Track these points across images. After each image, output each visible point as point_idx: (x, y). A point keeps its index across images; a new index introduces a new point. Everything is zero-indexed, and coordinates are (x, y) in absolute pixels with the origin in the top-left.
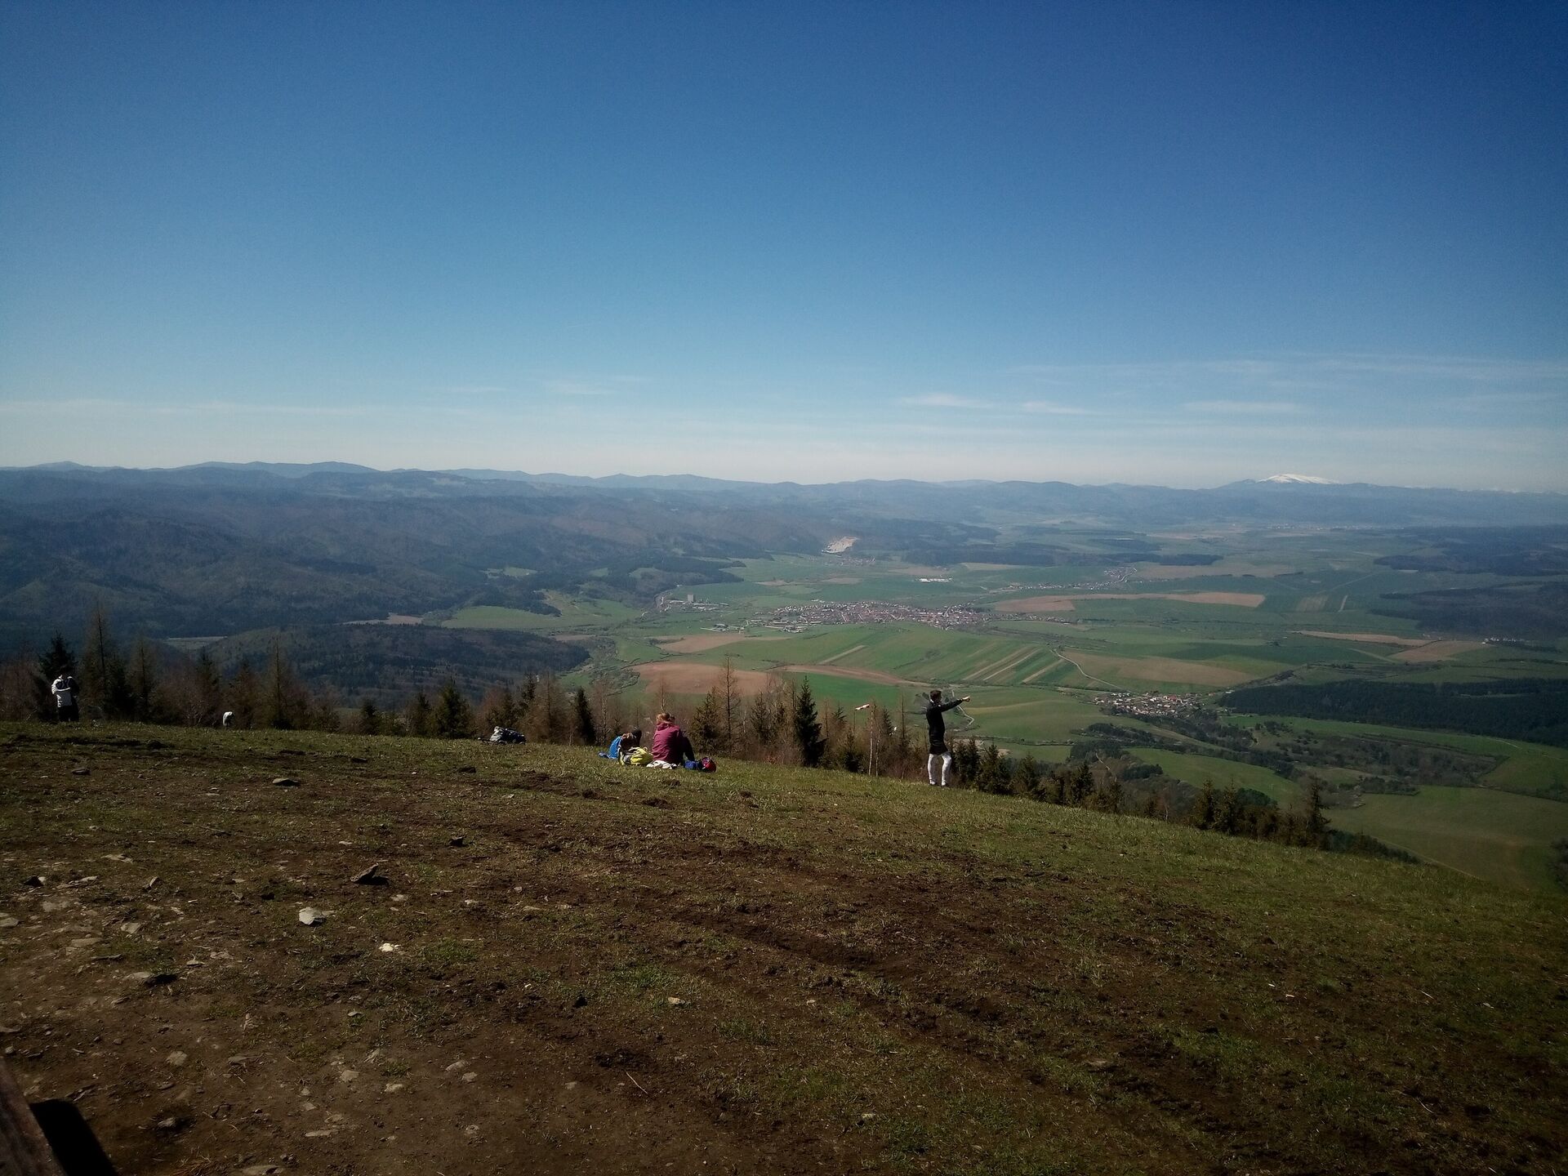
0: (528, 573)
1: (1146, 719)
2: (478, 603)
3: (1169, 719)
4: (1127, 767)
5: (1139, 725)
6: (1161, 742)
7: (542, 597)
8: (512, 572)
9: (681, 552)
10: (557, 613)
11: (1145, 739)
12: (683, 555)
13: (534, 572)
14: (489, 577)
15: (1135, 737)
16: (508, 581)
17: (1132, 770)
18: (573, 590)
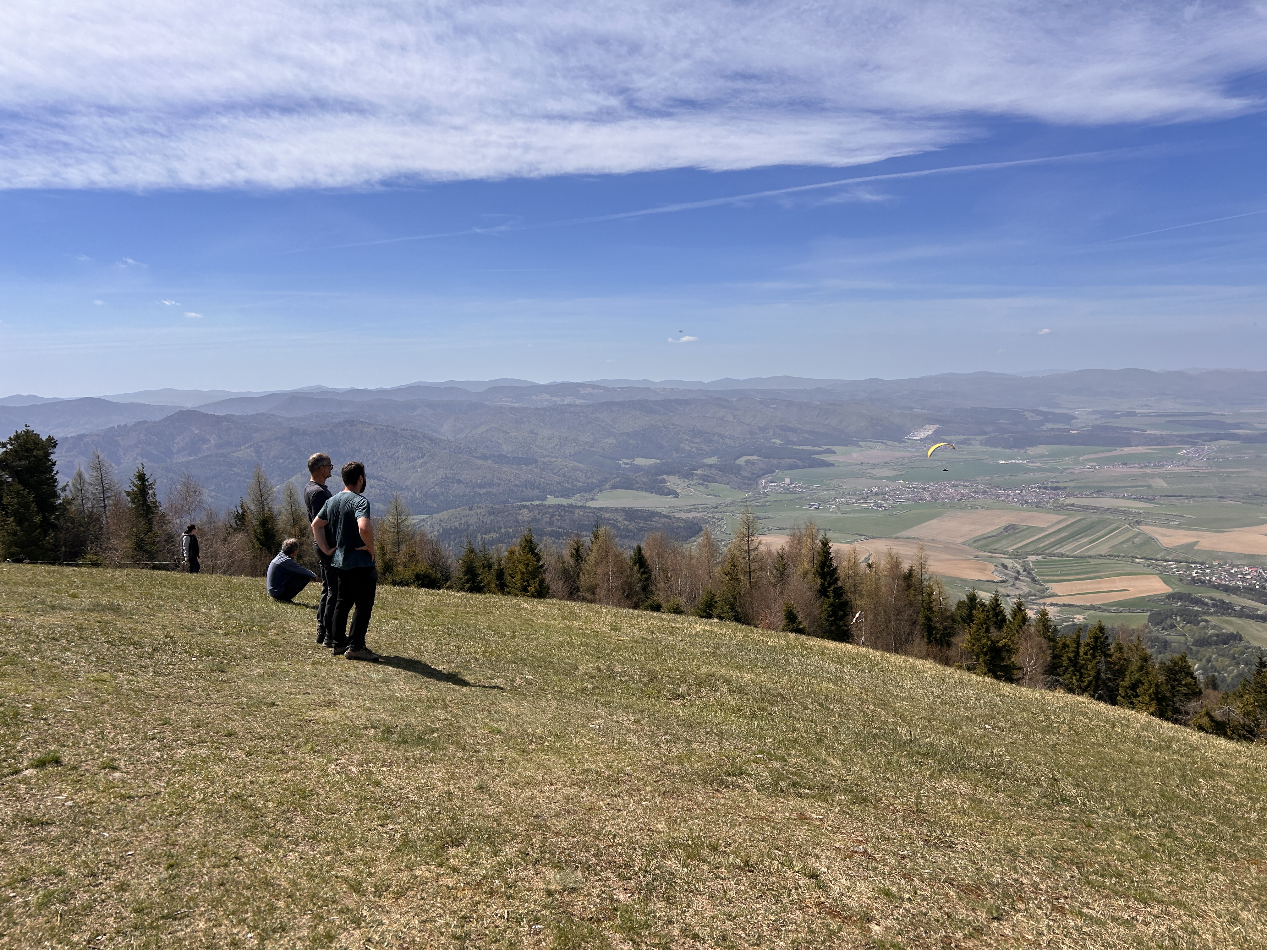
0: (652, 462)
1: (1227, 589)
2: (614, 487)
3: (1249, 591)
4: (1206, 634)
5: (1219, 595)
6: (1241, 610)
7: (664, 482)
8: (640, 461)
9: (778, 441)
10: (676, 495)
11: (1224, 608)
12: (780, 444)
13: (658, 461)
14: (623, 466)
15: (1214, 605)
16: (638, 468)
17: (1210, 636)
18: (688, 475)
